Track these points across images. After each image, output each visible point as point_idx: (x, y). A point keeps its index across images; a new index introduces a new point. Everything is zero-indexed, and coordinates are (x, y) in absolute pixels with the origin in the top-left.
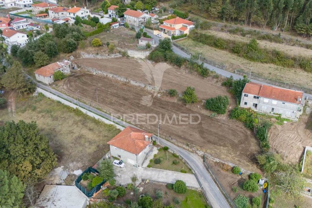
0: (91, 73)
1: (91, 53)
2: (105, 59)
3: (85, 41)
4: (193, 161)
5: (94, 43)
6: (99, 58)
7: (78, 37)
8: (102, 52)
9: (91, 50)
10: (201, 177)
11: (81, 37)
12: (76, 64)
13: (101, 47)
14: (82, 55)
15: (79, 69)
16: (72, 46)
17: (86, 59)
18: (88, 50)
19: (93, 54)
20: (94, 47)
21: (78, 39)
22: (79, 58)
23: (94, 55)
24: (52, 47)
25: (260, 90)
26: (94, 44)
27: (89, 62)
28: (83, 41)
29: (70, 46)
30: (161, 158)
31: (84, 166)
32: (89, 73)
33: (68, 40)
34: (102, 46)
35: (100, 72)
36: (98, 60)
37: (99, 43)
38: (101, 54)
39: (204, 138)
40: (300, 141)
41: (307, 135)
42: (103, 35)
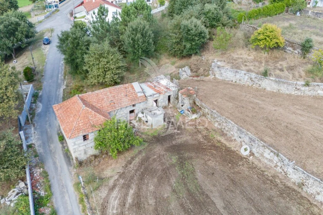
0: (232, 146)
1: (244, 68)
2: (290, 95)
3: (233, 31)
5: (261, 37)
6: (268, 89)
7: (217, 19)
8: (281, 70)
9: (245, 56)
11: (224, 19)
12: (189, 96)
13: (276, 53)
14: (216, 69)
15: (194, 116)
16: (193, 40)
17: (225, 83)
18: (235, 56)
19: (249, 71)
20: (257, 48)
21: (214, 23)
22: (202, 78)
23: (253, 75)
24: (139, 35)
26: (260, 40)
27: (232, 99)
28: (227, 30)
29: (187, 40)
32: (223, 140)
33: (185, 22)
34: (284, 49)
35: (268, 154)
36: (262, 93)
37: (275, 41)
38: (278, 76)
42: (284, 20)
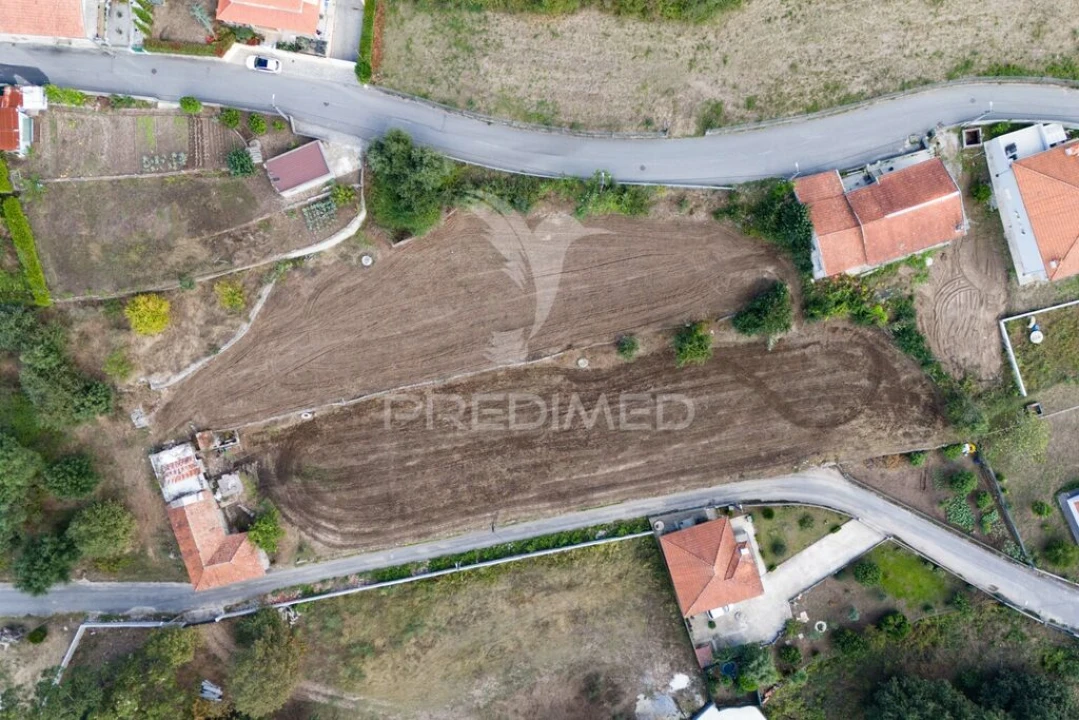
4: (824, 490)
10: (866, 511)
19: (194, 360)
23: (205, 360)
25: (864, 246)
30: (772, 533)
31: (671, 664)
39: (803, 423)
40: (981, 302)
41: (984, 271)
